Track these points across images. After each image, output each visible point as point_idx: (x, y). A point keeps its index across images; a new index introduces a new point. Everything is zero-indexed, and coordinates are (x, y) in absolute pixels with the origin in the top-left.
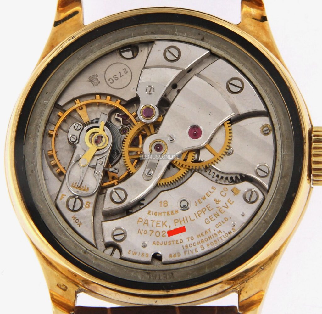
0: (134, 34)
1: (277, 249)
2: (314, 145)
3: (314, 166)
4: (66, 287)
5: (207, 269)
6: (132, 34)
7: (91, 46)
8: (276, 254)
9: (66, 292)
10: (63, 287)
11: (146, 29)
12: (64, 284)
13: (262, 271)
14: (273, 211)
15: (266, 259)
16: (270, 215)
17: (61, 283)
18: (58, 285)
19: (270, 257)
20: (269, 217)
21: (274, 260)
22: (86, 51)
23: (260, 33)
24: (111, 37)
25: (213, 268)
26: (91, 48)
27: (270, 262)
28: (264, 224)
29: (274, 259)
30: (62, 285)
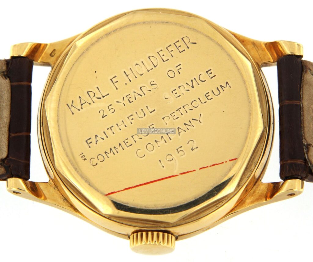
4: (53, 56)
8: (76, 210)
9: (50, 56)
10: (53, 54)
12: (55, 55)
13: (62, 200)
15: (72, 203)
17: (56, 52)
18: (54, 50)
19: (74, 205)
23: (252, 198)
27: (70, 205)
29: (72, 208)
30: (55, 53)
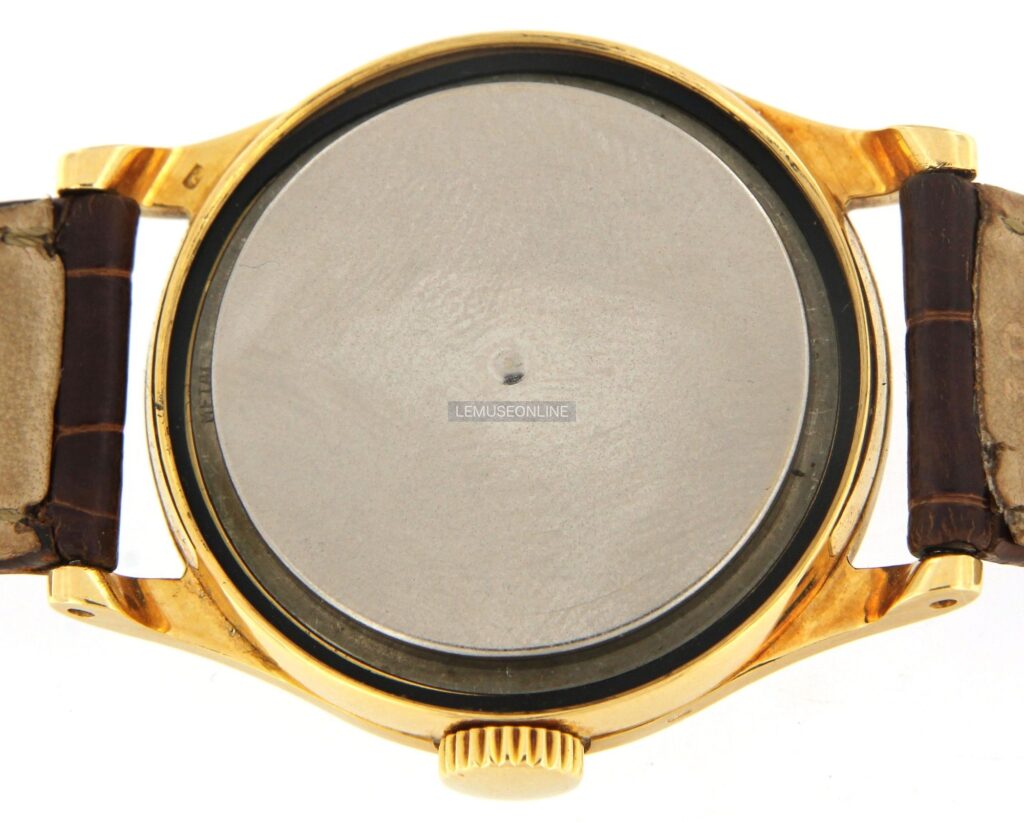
0: (812, 312)
1: (281, 664)
2: (542, 733)
3: (474, 733)
5: (224, 498)
6: (813, 309)
7: (782, 214)
8: (268, 662)
9: (182, 187)
10: (193, 180)
11: (827, 340)
12: (201, 182)
13: (226, 632)
14: (366, 646)
15: (256, 641)
16: (356, 640)
17: (203, 174)
18: (197, 167)
19: (261, 649)
20: (351, 638)
21: (253, 659)
22: (770, 204)
23: (824, 615)
24: (806, 260)
25: (227, 513)
26: (778, 215)
27: (249, 649)
28: (332, 627)
29: (257, 657)
30: (199, 176)
